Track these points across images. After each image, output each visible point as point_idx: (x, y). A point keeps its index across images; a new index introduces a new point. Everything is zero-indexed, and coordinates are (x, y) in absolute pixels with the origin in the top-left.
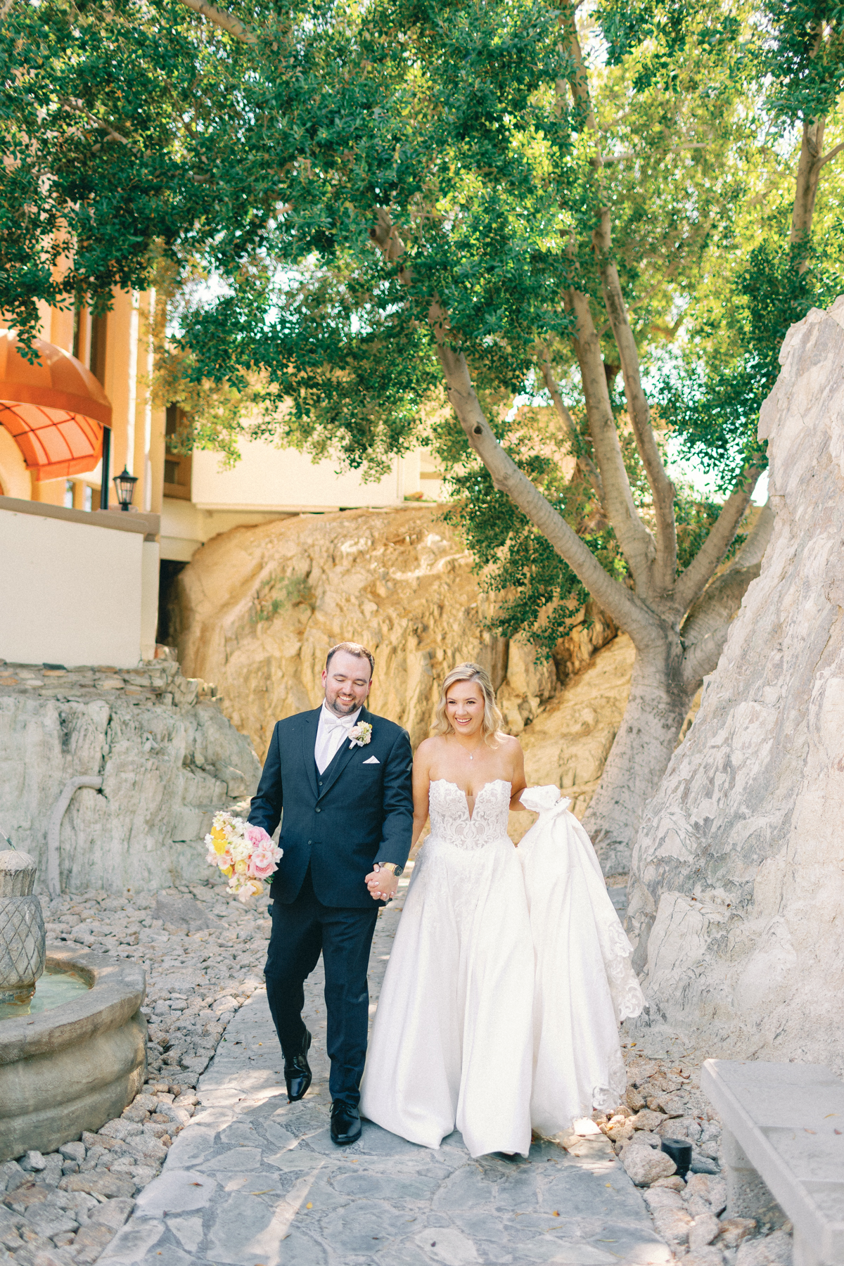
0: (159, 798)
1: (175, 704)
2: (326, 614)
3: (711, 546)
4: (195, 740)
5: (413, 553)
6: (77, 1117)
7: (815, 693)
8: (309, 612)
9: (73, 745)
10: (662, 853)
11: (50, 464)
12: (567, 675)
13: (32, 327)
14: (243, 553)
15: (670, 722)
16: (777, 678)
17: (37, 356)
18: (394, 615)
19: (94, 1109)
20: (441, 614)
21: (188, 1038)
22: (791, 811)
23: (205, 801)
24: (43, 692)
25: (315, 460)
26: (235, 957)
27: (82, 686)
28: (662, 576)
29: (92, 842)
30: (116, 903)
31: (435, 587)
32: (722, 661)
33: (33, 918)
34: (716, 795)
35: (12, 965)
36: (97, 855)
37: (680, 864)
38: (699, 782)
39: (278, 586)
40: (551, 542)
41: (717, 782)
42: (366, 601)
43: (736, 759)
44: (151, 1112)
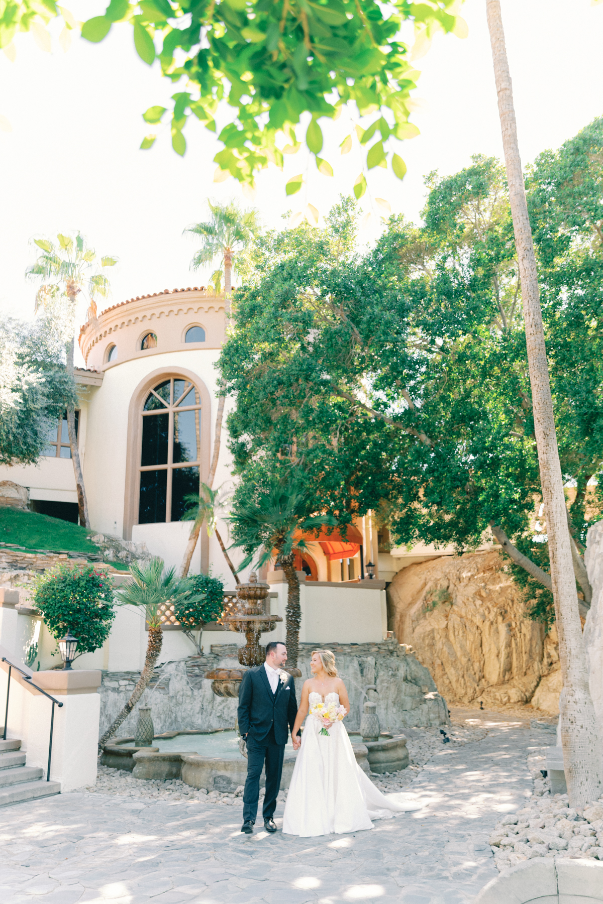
0: (396, 693)
1: (398, 656)
2: (458, 606)
4: (407, 670)
6: (396, 766)
8: (450, 606)
9: (365, 674)
11: (335, 553)
14: (416, 578)
18: (490, 606)
20: (513, 605)
23: (413, 694)
24: (352, 654)
27: (365, 651)
31: (509, 591)
35: (373, 731)
39: (434, 594)
42: (477, 600)
44: (411, 769)
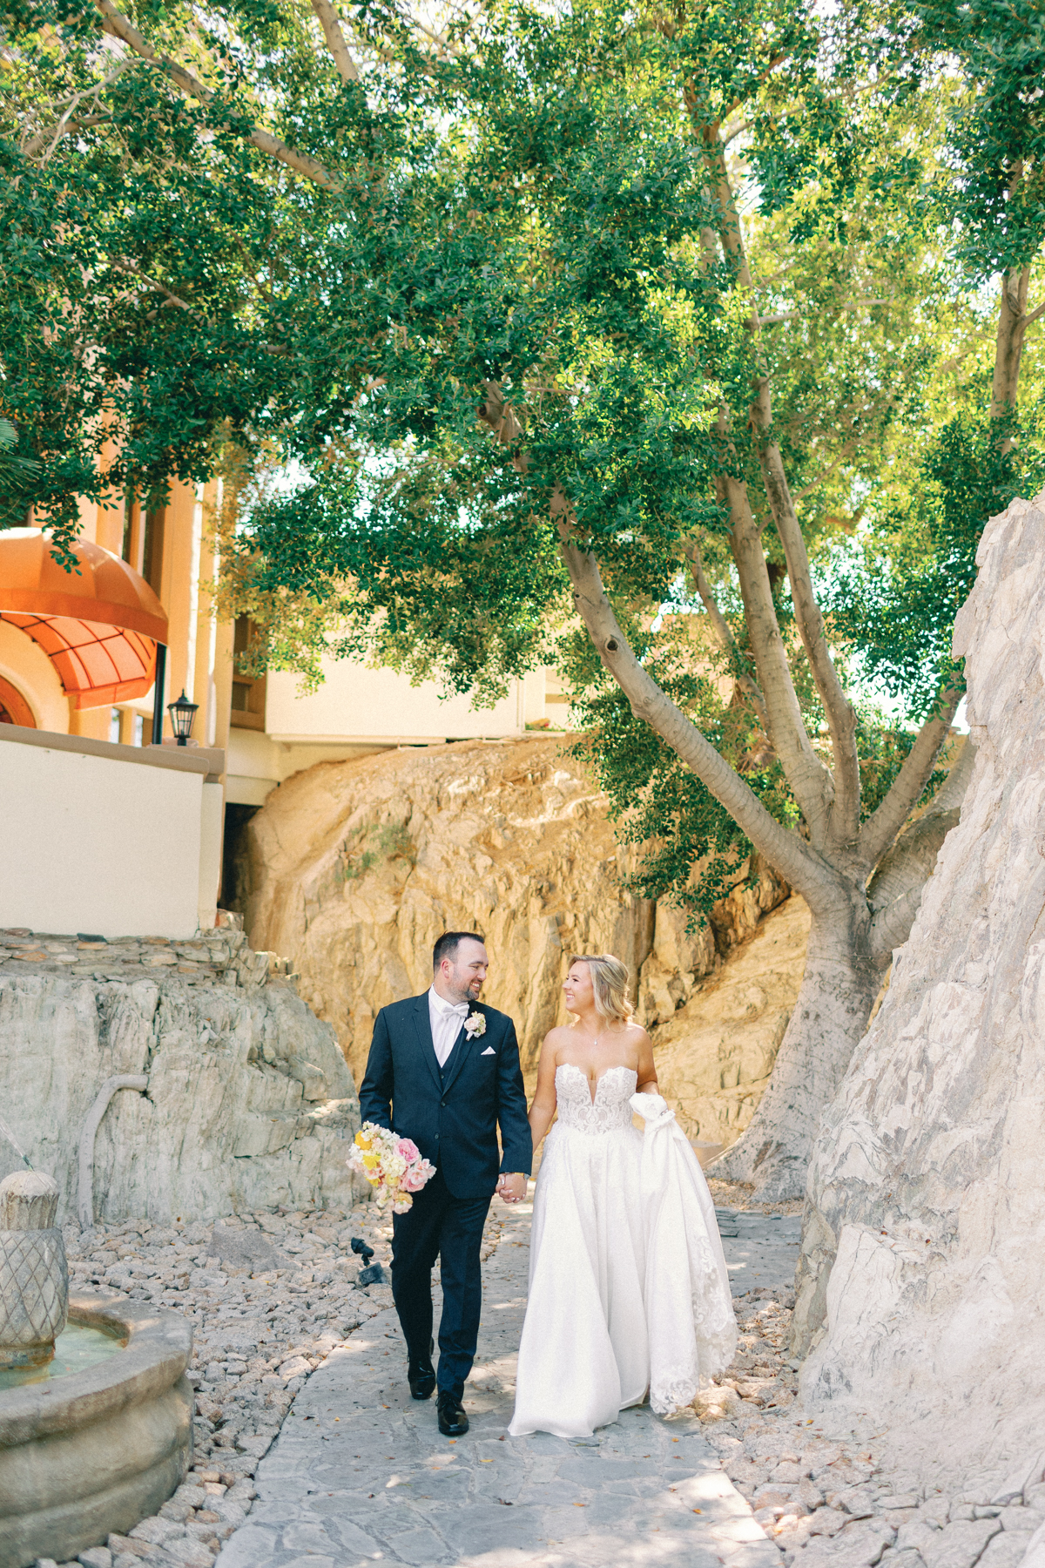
0: (218, 1101)
1: (239, 984)
2: (429, 870)
3: (902, 786)
4: (264, 1029)
5: (536, 794)
6: (103, 1515)
7: (1028, 971)
8: (408, 867)
9: (112, 1036)
10: (844, 1173)
11: (92, 688)
12: (728, 945)
13: (70, 528)
14: (328, 796)
15: (856, 1005)
16: (982, 952)
17: (76, 562)
18: (513, 872)
19: (124, 1504)
20: (571, 870)
21: (247, 1412)
22: (1002, 1121)
23: (276, 1106)
24: (77, 969)
25: (415, 682)
26: (309, 1306)
27: (125, 962)
28: (843, 822)
29: (134, 1157)
30: (163, 1235)
31: (564, 836)
32: (915, 931)
33: (54, 1257)
34: (910, 1099)
35: (27, 1317)
36: (140, 1174)
37: (867, 1187)
38: (889, 1082)
39: (370, 836)
40: (705, 782)
41: (911, 1084)
42: (479, 854)
43: (934, 1054)
44: (197, 1509)
